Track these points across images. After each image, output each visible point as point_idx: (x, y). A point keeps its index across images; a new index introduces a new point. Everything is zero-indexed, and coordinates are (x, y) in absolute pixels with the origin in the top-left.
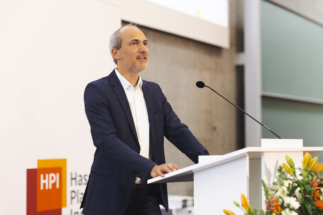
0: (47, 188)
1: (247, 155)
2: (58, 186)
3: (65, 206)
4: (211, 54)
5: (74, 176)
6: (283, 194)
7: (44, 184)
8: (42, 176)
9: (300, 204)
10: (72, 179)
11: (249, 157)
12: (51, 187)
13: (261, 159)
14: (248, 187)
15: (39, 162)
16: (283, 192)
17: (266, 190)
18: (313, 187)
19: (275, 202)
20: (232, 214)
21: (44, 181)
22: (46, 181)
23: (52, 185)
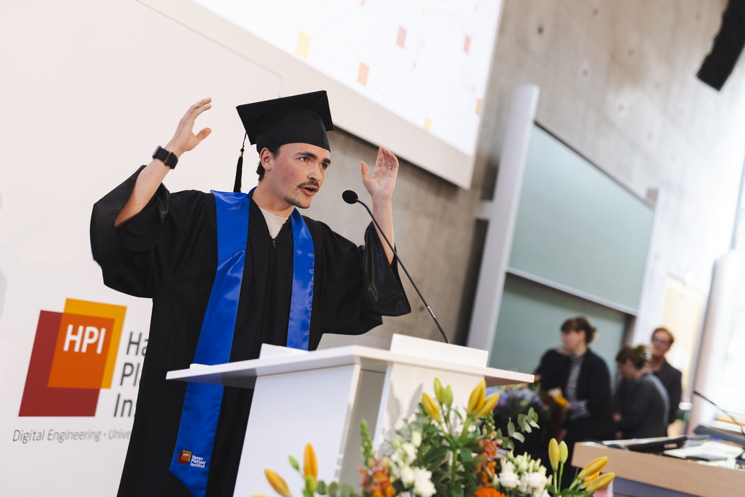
0: (77, 349)
1: (358, 361)
2: (99, 351)
3: (109, 386)
5: (135, 339)
6: (404, 461)
7: (73, 343)
8: (70, 328)
9: (436, 487)
10: (131, 343)
11: (362, 367)
12: (84, 350)
13: (385, 373)
14: (347, 427)
16: (405, 455)
17: (366, 444)
18: (485, 454)
19: (380, 474)
20: (280, 485)
21: (74, 338)
22: (77, 338)
23: (89, 345)
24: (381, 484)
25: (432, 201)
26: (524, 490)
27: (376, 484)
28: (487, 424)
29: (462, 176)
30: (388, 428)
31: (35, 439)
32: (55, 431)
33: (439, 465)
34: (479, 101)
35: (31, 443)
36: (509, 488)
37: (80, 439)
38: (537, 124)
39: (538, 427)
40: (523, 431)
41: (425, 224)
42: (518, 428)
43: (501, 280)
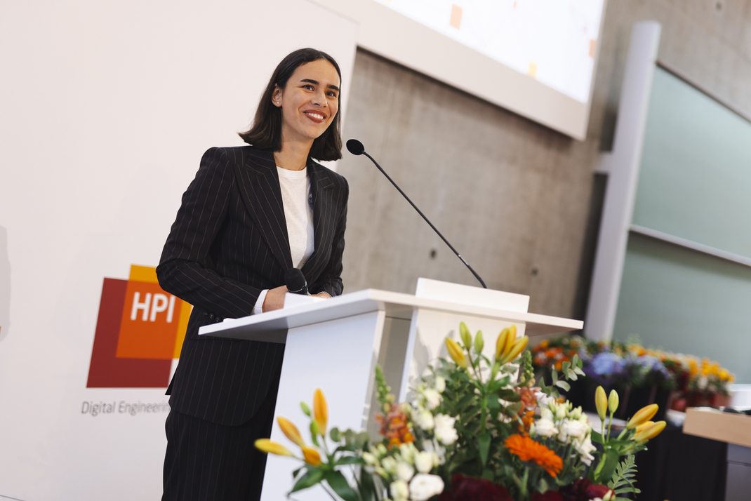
0: (145, 318)
1: (383, 307)
2: (169, 319)
4: (549, 145)
6: (424, 406)
7: (140, 312)
8: (137, 295)
9: (458, 434)
11: (386, 314)
12: (153, 318)
13: (410, 320)
15: (134, 269)
16: (425, 402)
17: (381, 389)
18: (522, 402)
19: (396, 420)
20: (292, 433)
21: (141, 306)
22: (145, 306)
23: (158, 314)
24: (399, 430)
25: (542, 154)
26: (563, 439)
27: (393, 430)
28: (525, 372)
29: (576, 126)
30: (415, 376)
31: (105, 410)
32: (127, 402)
33: (475, 415)
34: (592, 42)
35: (101, 415)
36: (545, 436)
37: (154, 411)
38: (659, 65)
39: (584, 375)
40: (567, 379)
41: (534, 180)
42: (563, 376)
43: (623, 239)
